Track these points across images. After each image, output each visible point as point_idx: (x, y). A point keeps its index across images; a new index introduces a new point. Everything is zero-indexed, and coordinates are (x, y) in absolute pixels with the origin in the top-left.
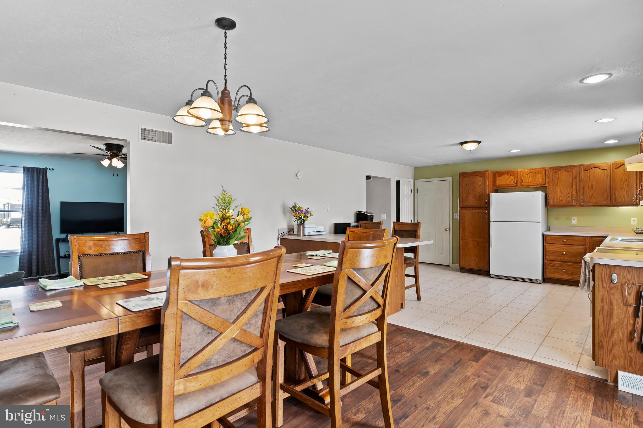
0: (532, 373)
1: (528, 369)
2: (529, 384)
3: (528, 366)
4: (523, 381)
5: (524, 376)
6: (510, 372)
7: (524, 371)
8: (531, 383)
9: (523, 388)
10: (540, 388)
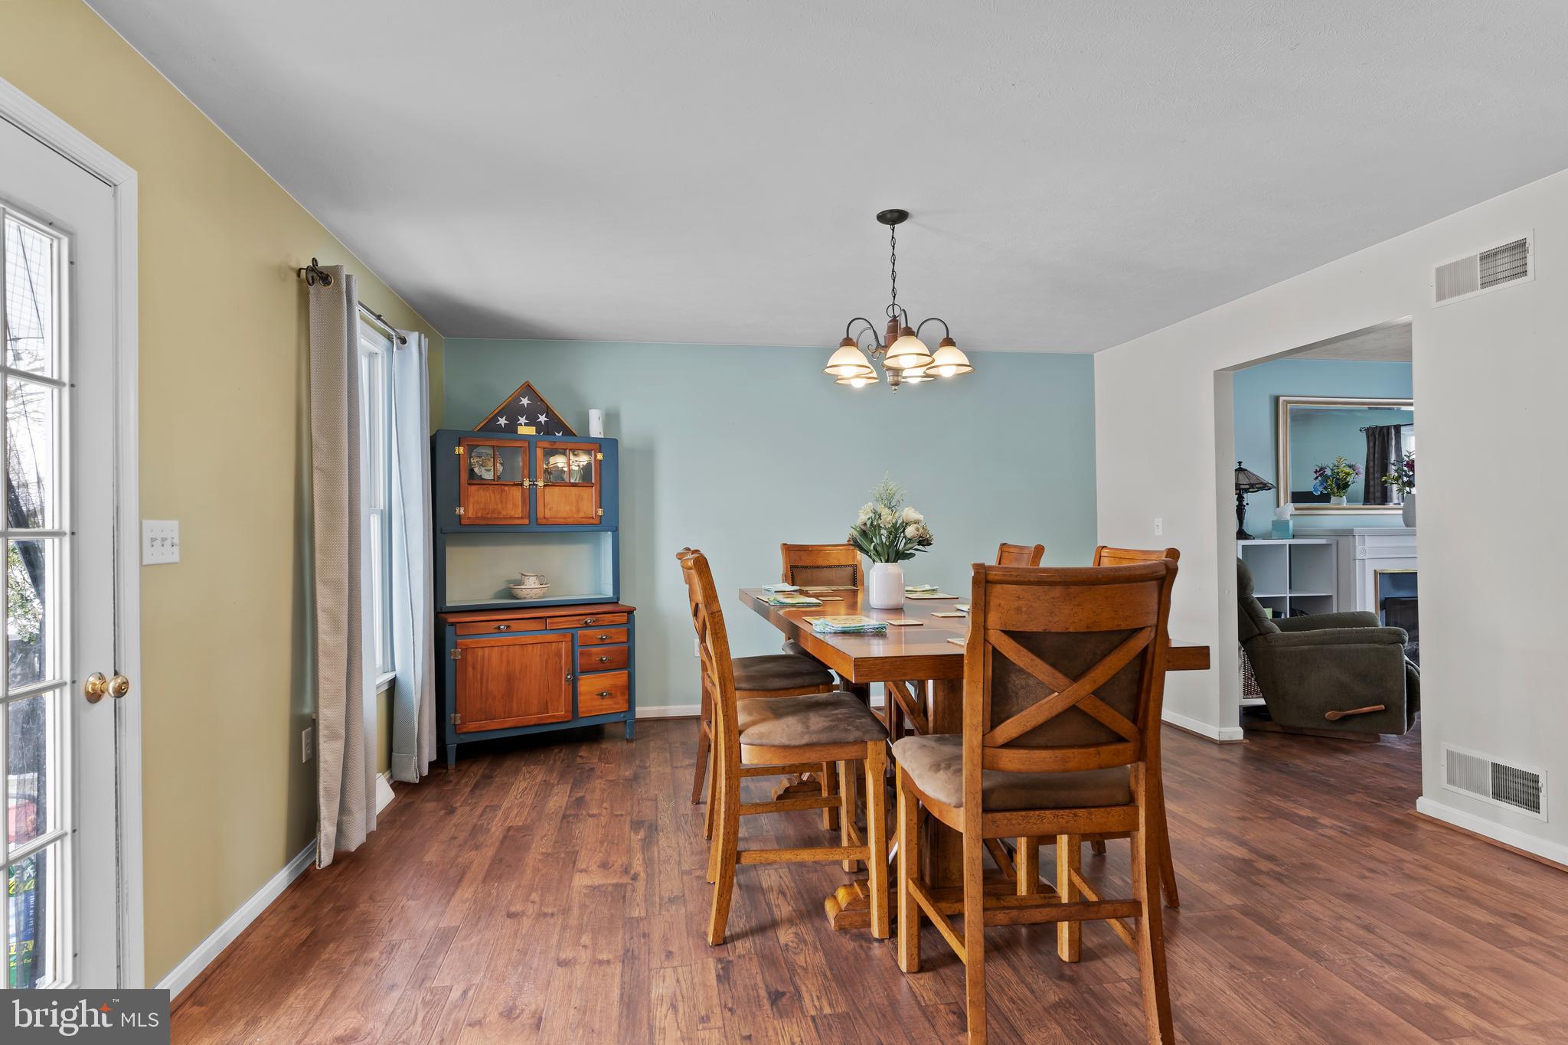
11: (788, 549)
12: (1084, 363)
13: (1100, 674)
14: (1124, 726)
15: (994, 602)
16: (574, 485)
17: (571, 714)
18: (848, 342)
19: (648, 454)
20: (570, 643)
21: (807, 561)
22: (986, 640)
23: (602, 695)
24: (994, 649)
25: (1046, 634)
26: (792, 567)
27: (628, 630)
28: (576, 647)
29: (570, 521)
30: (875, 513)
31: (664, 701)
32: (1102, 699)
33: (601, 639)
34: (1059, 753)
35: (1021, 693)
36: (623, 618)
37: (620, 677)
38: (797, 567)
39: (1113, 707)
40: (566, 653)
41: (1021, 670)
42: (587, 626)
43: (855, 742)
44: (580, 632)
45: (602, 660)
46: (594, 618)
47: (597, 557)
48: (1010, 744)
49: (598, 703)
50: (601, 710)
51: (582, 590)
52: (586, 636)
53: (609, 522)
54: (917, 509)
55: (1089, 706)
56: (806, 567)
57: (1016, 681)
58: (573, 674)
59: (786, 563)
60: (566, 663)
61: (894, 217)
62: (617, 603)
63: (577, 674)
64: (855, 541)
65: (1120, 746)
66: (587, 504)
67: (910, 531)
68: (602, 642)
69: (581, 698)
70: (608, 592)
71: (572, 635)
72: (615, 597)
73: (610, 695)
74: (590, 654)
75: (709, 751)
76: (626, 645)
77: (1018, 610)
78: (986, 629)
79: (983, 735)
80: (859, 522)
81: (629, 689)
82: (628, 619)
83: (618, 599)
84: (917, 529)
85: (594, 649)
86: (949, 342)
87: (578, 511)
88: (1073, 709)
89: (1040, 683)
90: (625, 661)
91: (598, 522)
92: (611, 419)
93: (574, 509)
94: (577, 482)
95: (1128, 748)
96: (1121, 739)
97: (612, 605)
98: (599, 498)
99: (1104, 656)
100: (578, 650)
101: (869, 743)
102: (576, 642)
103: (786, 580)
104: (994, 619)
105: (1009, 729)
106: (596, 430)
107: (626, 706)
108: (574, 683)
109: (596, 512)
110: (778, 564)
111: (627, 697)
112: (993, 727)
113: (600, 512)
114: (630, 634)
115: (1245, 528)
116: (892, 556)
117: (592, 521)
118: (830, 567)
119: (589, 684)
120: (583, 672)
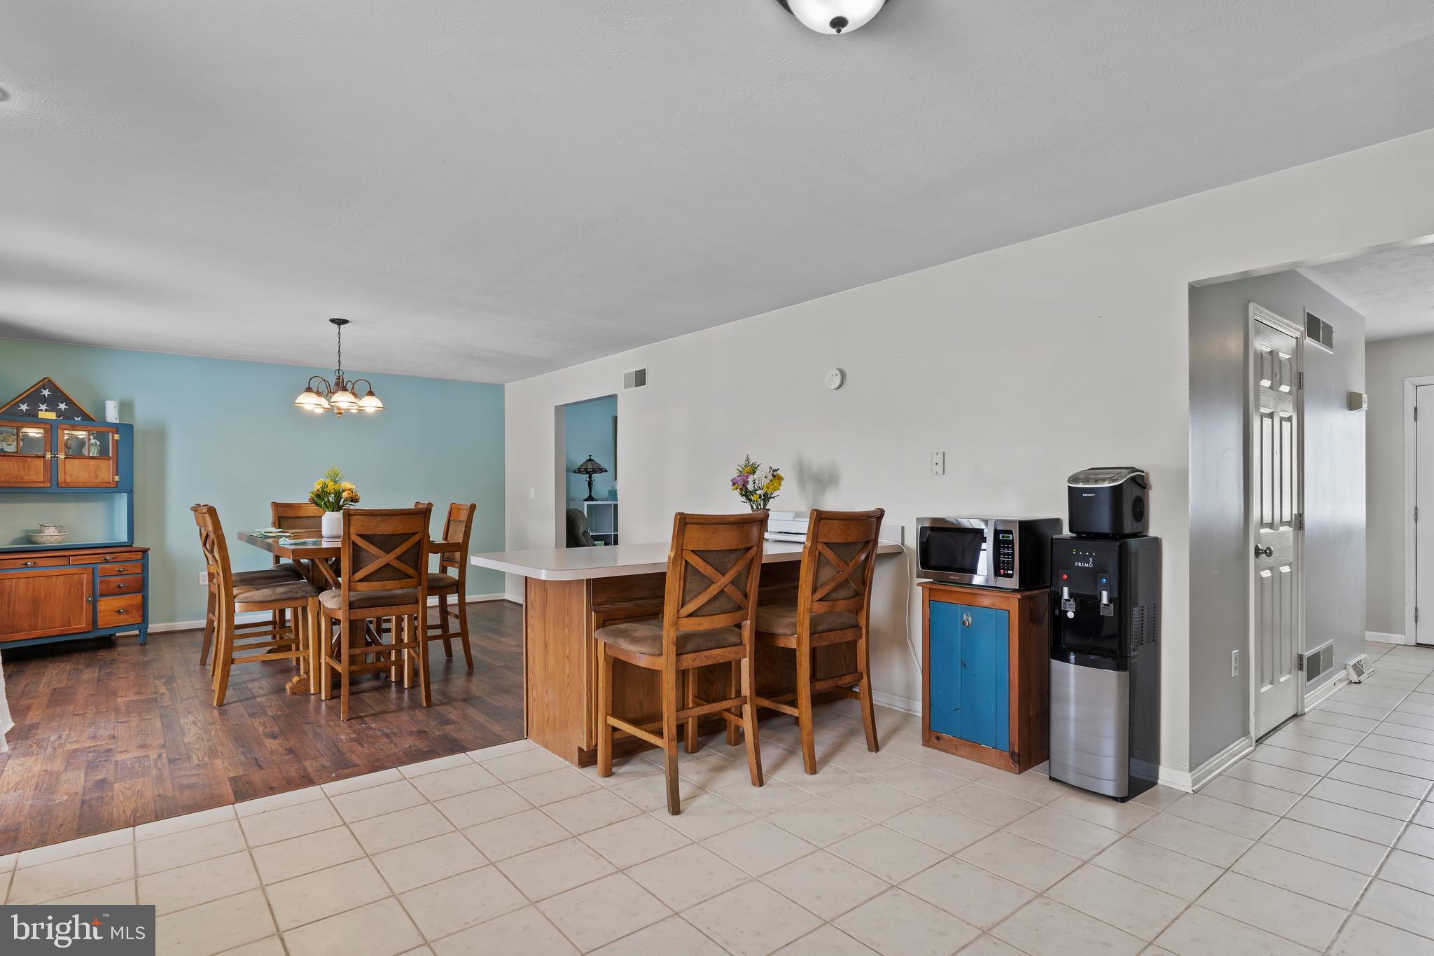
0: (115, 810)
1: (129, 814)
2: (110, 794)
3: (132, 819)
4: (122, 793)
5: (128, 799)
6: (157, 793)
7: (133, 805)
8: (108, 796)
9: (117, 785)
10: (88, 797)
11: (276, 506)
12: (498, 389)
13: (399, 551)
14: (411, 571)
15: (352, 524)
16: (93, 458)
17: (91, 627)
18: (309, 390)
19: (160, 435)
20: (91, 575)
21: (291, 514)
22: (349, 538)
23: (119, 612)
24: (353, 542)
25: (375, 535)
26: (278, 517)
27: (143, 564)
28: (96, 577)
29: (88, 485)
30: (325, 484)
31: (172, 619)
32: (401, 561)
33: (119, 571)
34: (382, 582)
35: (366, 559)
36: (139, 555)
37: (137, 598)
38: (283, 517)
39: (406, 564)
40: (87, 582)
41: (366, 550)
42: (106, 561)
43: (301, 598)
44: (100, 566)
45: (119, 586)
46: (113, 556)
47: (111, 513)
48: (361, 580)
49: (115, 618)
50: (118, 623)
51: (99, 537)
52: (105, 569)
53: (126, 486)
54: (351, 482)
55: (395, 564)
56: (290, 518)
57: (363, 554)
58: (94, 596)
59: (274, 515)
60: (87, 589)
61: (340, 322)
62: (131, 546)
63: (97, 597)
64: (313, 500)
65: (410, 580)
66: (106, 472)
67: (345, 495)
68: (120, 573)
69: (99, 615)
70: (123, 538)
71: (93, 569)
72: (130, 541)
73: (126, 612)
74: (109, 582)
75: (213, 632)
76: (141, 575)
77: (363, 526)
78: (349, 534)
79: (349, 578)
80: (315, 489)
81: (143, 608)
82: (143, 556)
83: (133, 543)
84: (349, 494)
85: (113, 579)
86: (371, 393)
87: (96, 477)
88: (388, 565)
89: (374, 555)
90: (140, 587)
91: (115, 486)
92: (125, 407)
93: (93, 476)
94: (95, 455)
95: (414, 580)
96: (411, 577)
97: (128, 547)
98: (115, 468)
99: (401, 544)
100: (98, 580)
101: (309, 598)
102: (96, 573)
103: (274, 525)
104: (352, 530)
105: (360, 574)
106: (112, 415)
107: (141, 619)
108: (94, 604)
109: (113, 478)
110: (269, 516)
111: (141, 612)
112: (354, 574)
113: (117, 478)
114: (145, 568)
115: (592, 494)
116: (336, 509)
117: (110, 485)
118: (308, 517)
119: (107, 606)
120: (102, 595)
